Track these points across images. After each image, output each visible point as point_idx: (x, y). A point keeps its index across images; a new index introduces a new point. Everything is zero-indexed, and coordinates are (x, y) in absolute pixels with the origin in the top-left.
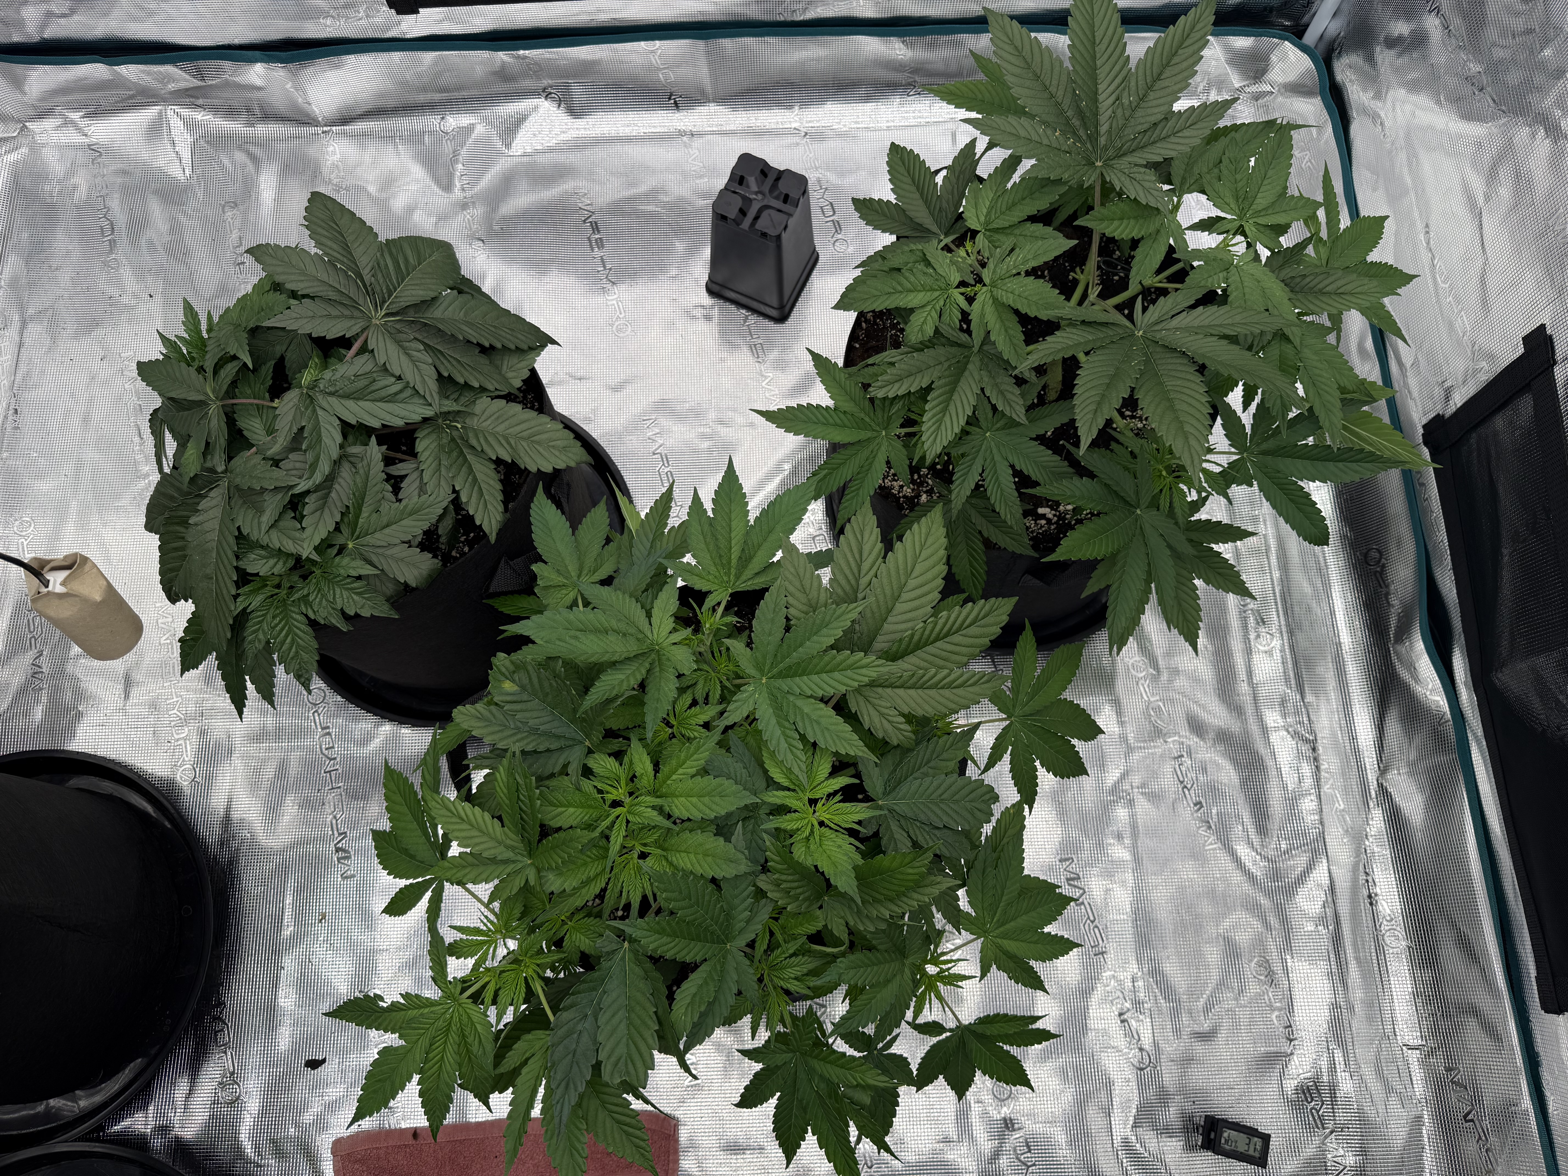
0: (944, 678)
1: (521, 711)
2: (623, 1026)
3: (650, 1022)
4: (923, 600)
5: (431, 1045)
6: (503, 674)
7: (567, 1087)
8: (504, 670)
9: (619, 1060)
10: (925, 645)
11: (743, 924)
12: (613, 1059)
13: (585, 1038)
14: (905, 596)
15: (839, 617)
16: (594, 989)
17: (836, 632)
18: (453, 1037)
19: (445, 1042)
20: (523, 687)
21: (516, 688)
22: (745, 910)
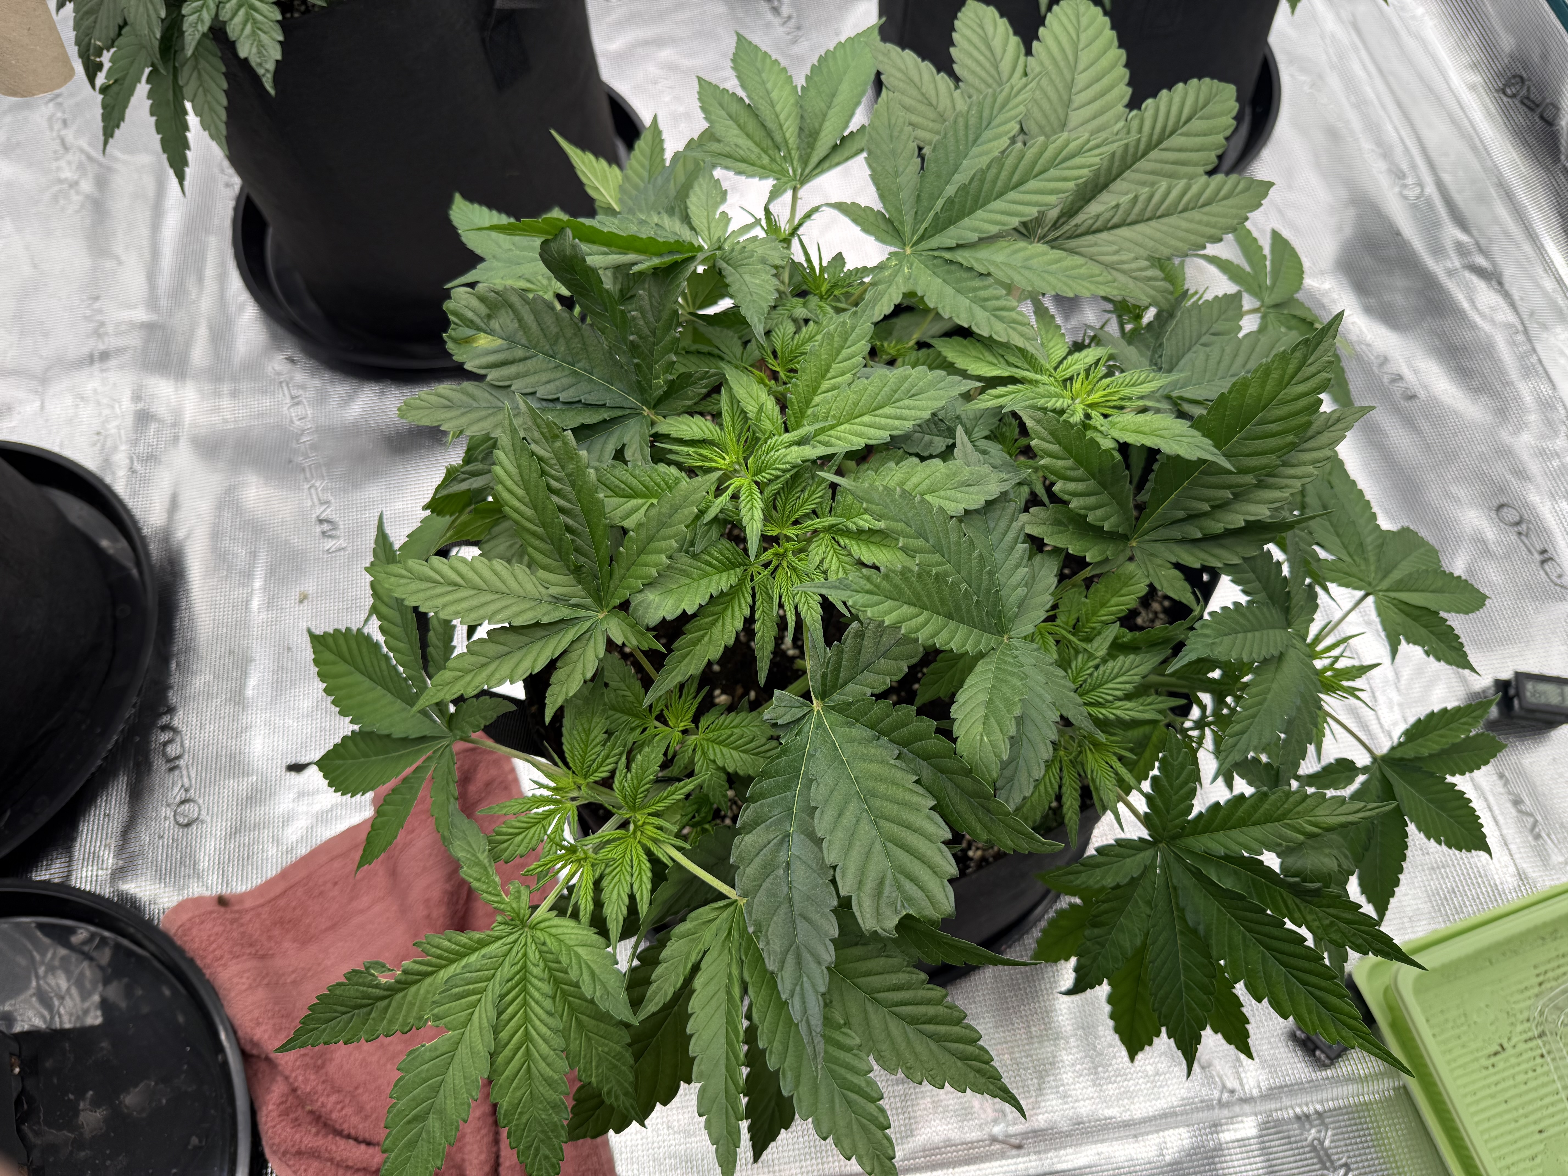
0: (1184, 193)
1: (517, 376)
2: (865, 826)
3: (915, 799)
4: (1108, 97)
5: (499, 1014)
6: (470, 324)
7: (799, 962)
8: (470, 315)
9: (881, 883)
10: (1136, 160)
11: (1021, 591)
12: (870, 885)
13: (800, 874)
14: (1078, 100)
15: (1003, 106)
16: (787, 786)
17: (1007, 127)
18: (540, 988)
19: (525, 1003)
20: (511, 340)
21: (499, 342)
22: (1018, 566)
